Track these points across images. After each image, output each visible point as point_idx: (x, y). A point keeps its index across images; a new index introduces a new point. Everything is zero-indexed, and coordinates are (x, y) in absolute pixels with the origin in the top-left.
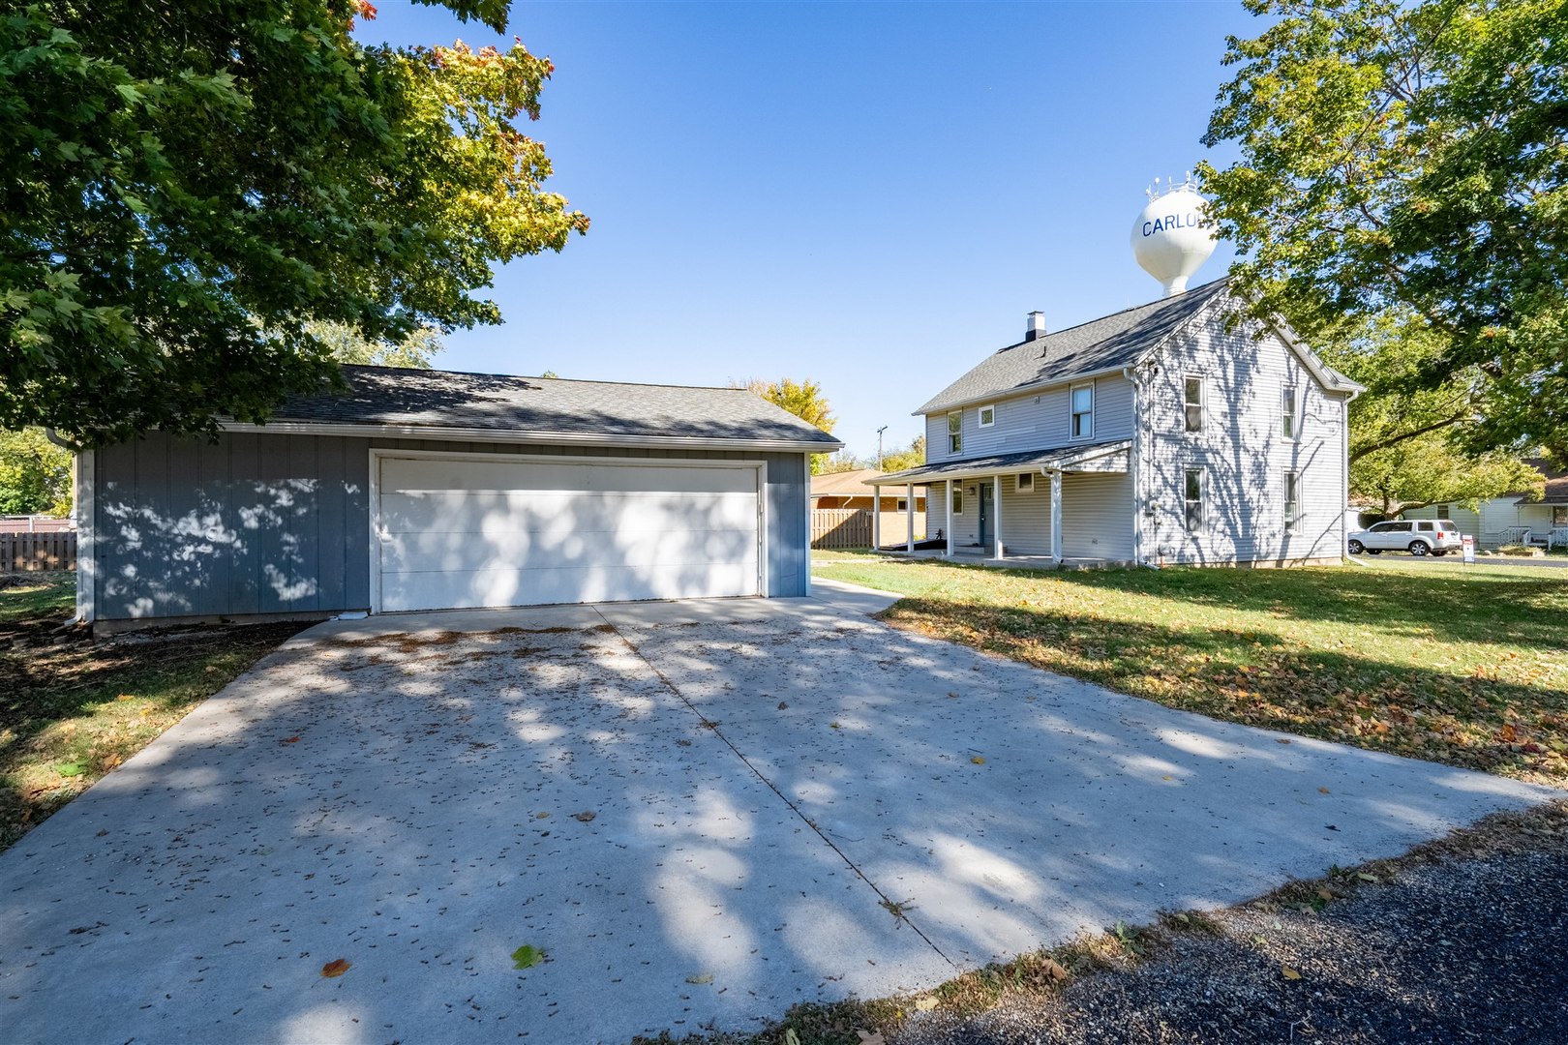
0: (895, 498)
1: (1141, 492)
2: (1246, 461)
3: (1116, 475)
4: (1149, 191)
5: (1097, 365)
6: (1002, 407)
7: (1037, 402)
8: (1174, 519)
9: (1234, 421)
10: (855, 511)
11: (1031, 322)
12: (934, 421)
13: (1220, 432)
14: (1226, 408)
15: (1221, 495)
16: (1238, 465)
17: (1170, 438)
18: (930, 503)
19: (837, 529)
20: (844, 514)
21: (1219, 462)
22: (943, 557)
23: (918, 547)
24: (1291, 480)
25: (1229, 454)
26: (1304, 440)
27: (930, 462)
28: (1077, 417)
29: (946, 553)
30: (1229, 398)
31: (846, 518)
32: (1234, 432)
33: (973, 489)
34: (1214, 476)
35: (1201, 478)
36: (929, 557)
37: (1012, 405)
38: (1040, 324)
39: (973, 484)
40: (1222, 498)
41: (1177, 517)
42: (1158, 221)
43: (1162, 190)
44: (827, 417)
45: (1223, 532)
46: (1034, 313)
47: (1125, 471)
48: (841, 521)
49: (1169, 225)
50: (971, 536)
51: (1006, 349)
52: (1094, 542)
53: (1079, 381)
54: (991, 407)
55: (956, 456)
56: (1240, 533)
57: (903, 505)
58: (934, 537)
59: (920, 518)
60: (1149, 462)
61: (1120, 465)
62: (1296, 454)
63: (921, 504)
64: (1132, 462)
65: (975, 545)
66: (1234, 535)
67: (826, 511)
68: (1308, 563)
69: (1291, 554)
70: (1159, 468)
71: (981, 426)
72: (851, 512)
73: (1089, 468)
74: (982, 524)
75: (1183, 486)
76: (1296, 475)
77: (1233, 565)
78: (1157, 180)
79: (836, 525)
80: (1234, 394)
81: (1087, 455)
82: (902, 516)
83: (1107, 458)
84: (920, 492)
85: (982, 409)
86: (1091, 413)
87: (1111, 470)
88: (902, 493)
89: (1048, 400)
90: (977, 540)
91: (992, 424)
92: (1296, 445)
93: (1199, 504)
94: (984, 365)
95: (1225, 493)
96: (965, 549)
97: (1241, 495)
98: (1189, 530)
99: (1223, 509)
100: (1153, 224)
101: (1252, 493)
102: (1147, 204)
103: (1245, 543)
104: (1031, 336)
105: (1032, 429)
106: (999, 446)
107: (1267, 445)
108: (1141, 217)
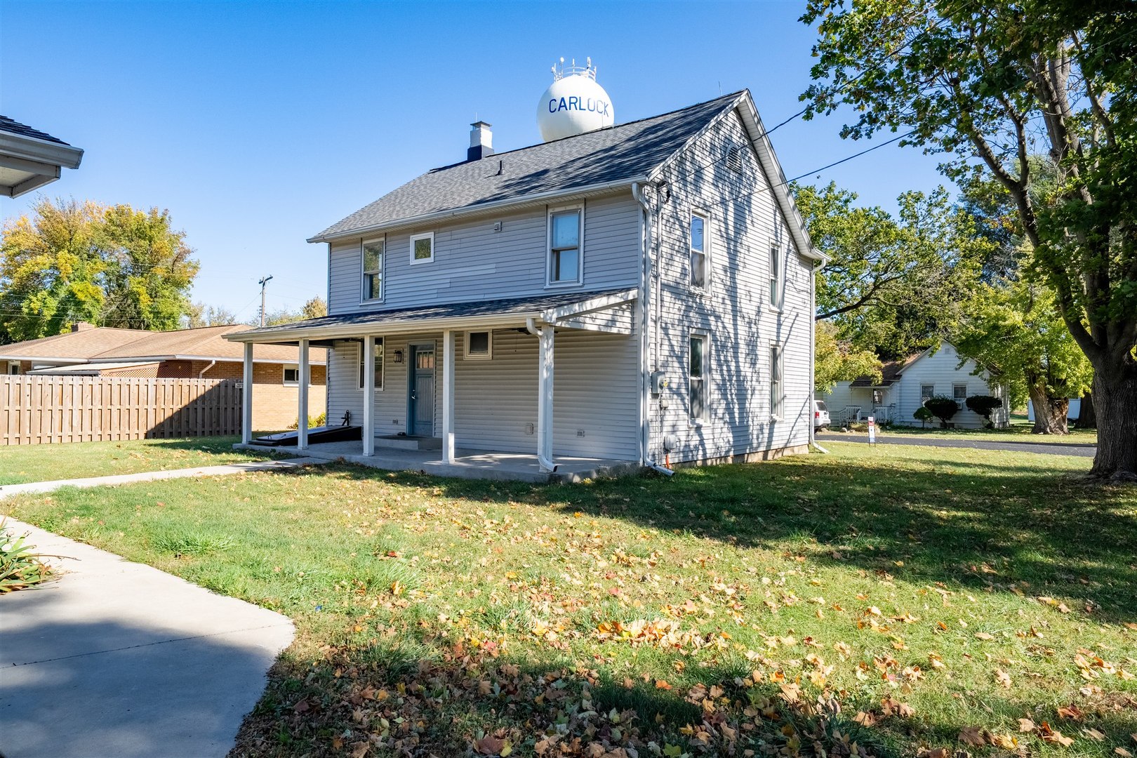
0: (280, 366)
1: (649, 362)
2: (743, 330)
3: (619, 336)
4: (554, 69)
5: (588, 180)
6: (445, 235)
7: (499, 229)
8: (679, 401)
9: (733, 278)
10: (217, 381)
11: (475, 135)
12: (340, 253)
13: (721, 292)
14: (726, 262)
15: (722, 370)
16: (736, 334)
17: (675, 290)
18: (333, 373)
19: (187, 408)
20: (200, 386)
21: (721, 329)
22: (355, 458)
23: (314, 439)
24: (775, 357)
25: (728, 319)
26: (786, 308)
27: (335, 312)
28: (556, 252)
29: (361, 449)
30: (729, 248)
31: (201, 392)
32: (732, 292)
33: (399, 353)
34: (716, 346)
35: (704, 349)
36: (334, 457)
37: (461, 233)
38: (486, 139)
39: (399, 347)
40: (722, 375)
41: (683, 399)
42: (563, 99)
43: (566, 71)
44: (189, 258)
45: (722, 418)
46: (477, 125)
47: (627, 332)
48: (193, 397)
49: (573, 105)
50: (396, 422)
51: (440, 169)
52: (580, 434)
53: (561, 202)
54: (430, 235)
55: (373, 304)
56: (737, 420)
57: (291, 375)
58: (338, 422)
59: (318, 394)
60: (655, 322)
61: (623, 325)
62: (779, 325)
63: (318, 374)
64: (638, 320)
65: (402, 436)
66: (732, 422)
67: (169, 381)
68: (787, 453)
69: (775, 445)
70: (665, 329)
71: (413, 262)
72: (210, 383)
73: (591, 326)
74: (412, 405)
75: (687, 358)
76: (779, 350)
77: (730, 461)
78: (562, 60)
79: (185, 402)
80: (733, 243)
81: (589, 305)
82: (291, 391)
83: (610, 312)
84: (318, 356)
85: (415, 238)
86: (576, 248)
87: (614, 330)
88: (289, 356)
89: (515, 227)
90: (403, 428)
91: (431, 260)
92: (780, 314)
93: (700, 382)
94: (412, 185)
95: (725, 368)
96: (388, 443)
97: (738, 371)
98: (692, 416)
99: (722, 388)
100: (559, 102)
101: (746, 369)
102: (553, 81)
103: (740, 430)
104: (475, 153)
105: (490, 269)
106: (440, 292)
107: (759, 312)
108: (547, 93)
